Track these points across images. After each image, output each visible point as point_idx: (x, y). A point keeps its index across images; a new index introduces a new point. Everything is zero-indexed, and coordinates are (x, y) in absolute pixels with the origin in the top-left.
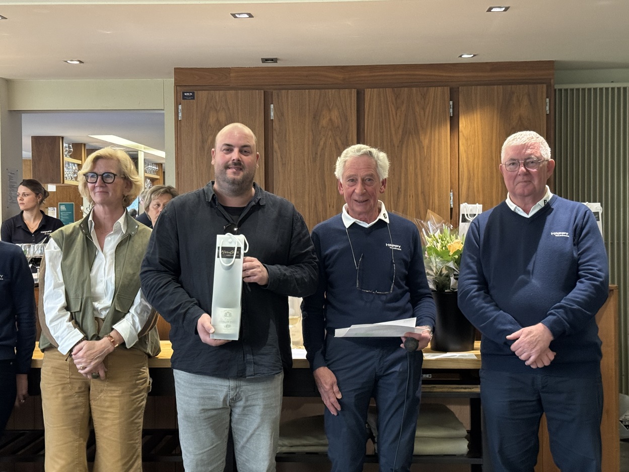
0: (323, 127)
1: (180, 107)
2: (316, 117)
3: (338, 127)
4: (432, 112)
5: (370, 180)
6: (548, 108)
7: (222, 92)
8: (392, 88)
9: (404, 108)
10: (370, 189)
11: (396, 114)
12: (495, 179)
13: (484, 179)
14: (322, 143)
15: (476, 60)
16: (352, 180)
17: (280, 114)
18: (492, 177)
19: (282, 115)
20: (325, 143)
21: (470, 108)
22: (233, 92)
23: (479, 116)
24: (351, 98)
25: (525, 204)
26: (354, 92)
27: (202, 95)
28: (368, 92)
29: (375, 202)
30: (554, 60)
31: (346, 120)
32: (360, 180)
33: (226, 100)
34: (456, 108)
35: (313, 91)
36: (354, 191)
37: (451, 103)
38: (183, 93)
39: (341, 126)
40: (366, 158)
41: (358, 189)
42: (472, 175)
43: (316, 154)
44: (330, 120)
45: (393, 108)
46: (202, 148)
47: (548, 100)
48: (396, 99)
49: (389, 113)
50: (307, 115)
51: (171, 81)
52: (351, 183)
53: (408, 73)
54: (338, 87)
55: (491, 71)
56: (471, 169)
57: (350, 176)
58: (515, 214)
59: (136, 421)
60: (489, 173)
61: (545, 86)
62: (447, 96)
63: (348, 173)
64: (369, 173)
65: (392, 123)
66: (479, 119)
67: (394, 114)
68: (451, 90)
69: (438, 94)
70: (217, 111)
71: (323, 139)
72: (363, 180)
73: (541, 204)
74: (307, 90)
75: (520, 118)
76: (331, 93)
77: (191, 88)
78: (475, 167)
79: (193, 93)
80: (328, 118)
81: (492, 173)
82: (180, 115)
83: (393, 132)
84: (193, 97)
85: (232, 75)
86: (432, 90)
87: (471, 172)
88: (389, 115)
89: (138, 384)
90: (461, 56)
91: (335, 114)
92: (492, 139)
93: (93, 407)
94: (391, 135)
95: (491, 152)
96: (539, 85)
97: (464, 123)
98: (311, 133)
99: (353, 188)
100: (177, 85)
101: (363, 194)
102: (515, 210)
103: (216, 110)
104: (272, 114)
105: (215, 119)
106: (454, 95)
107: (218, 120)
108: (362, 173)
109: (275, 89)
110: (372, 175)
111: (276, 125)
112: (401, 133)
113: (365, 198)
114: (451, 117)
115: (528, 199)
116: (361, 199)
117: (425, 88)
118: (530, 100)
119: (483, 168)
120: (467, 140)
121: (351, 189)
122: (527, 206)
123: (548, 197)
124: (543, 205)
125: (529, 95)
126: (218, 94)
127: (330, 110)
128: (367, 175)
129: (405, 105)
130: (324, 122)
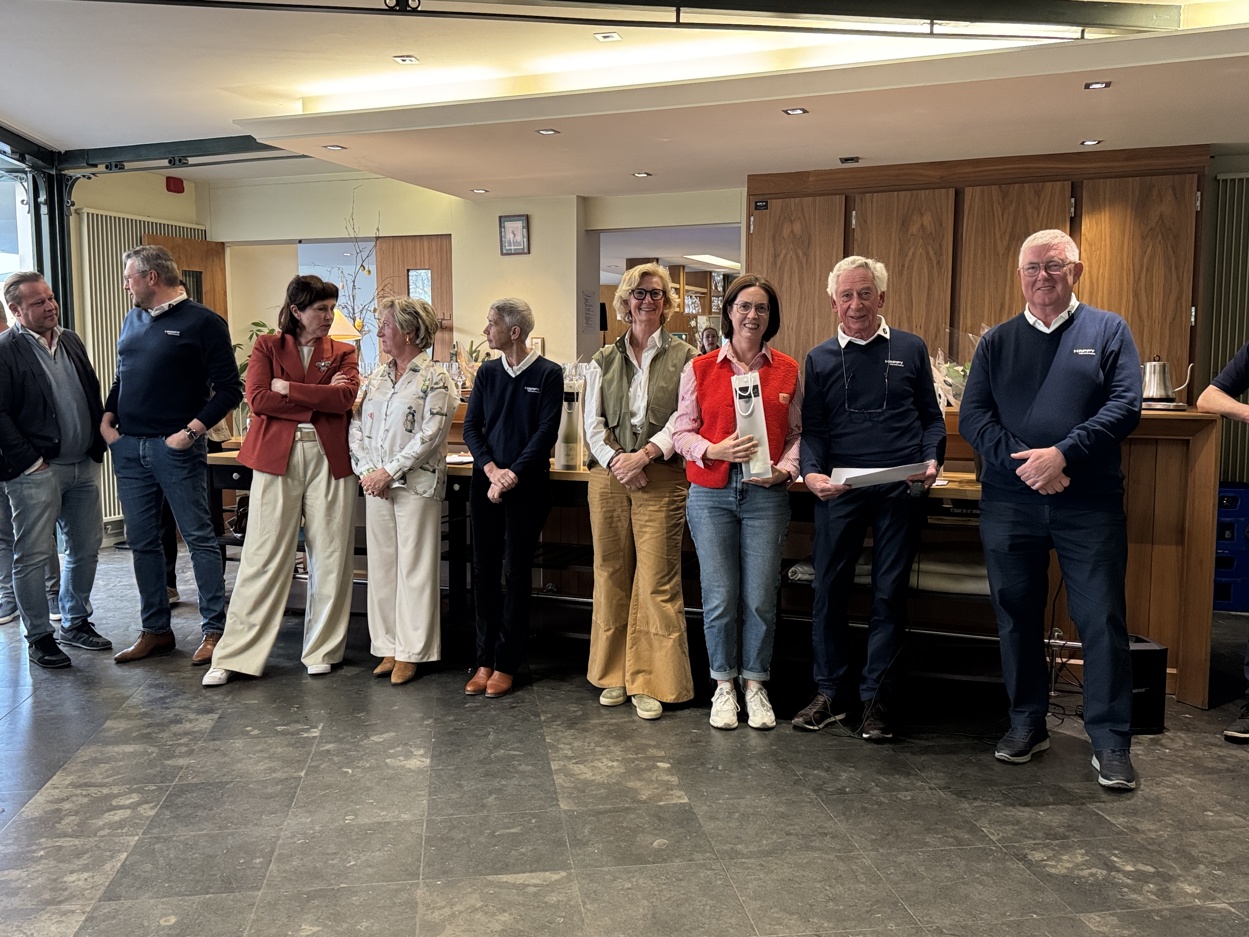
0: (912, 235)
1: (752, 219)
2: (905, 224)
3: (931, 233)
4: (1048, 213)
5: (866, 293)
6: (1198, 204)
7: (797, 200)
8: (1000, 185)
9: (1012, 208)
10: (867, 303)
11: (1003, 215)
12: (1125, 293)
13: (1110, 293)
14: (910, 253)
15: (1100, 148)
16: (848, 295)
17: (863, 221)
18: (1121, 290)
19: (865, 221)
20: (914, 254)
21: (1096, 207)
22: (810, 199)
23: (1107, 215)
24: (948, 200)
25: (1046, 316)
26: (952, 192)
27: (776, 205)
28: (968, 191)
29: (874, 316)
30: (1209, 143)
31: (941, 225)
32: (855, 294)
33: (803, 210)
34: (1078, 206)
35: (903, 193)
36: (849, 307)
37: (1073, 200)
38: (756, 203)
39: (934, 232)
40: (861, 269)
41: (854, 303)
42: (1095, 287)
43: (903, 266)
44: (922, 225)
45: (999, 209)
46: (775, 263)
47: (1199, 193)
48: (1003, 199)
49: (993, 215)
50: (895, 223)
51: (743, 191)
52: (845, 299)
53: (1021, 166)
54: (931, 186)
55: (1127, 160)
56: (1095, 281)
57: (845, 291)
58: (1032, 328)
59: (675, 537)
60: (1118, 285)
61: (1196, 176)
62: (1068, 193)
63: (841, 289)
64: (866, 285)
65: (997, 229)
66: (1107, 220)
67: (1000, 214)
68: (1072, 183)
69: (1057, 190)
70: (792, 222)
71: (912, 250)
72: (859, 294)
73: (1064, 316)
74: (896, 193)
75: (1161, 215)
76: (923, 194)
77: (766, 196)
78: (1100, 278)
79: (767, 202)
80: (919, 223)
81: (1121, 284)
82: (752, 228)
83: (998, 236)
84: (766, 207)
85: (811, 179)
86: (1049, 185)
87: (1095, 284)
88: (994, 218)
89: (676, 501)
90: (1083, 143)
91: (927, 219)
92: (1123, 242)
93: (633, 521)
94: (995, 241)
95: (1122, 259)
96: (1188, 176)
97: (1087, 224)
98: (898, 243)
99: (849, 303)
100: (749, 195)
101: (858, 310)
102: (1034, 323)
103: (791, 220)
104: (854, 222)
105: (789, 230)
106: (1075, 191)
107: (792, 231)
108: (859, 286)
109: (860, 193)
110: (868, 288)
111: (857, 235)
112: (1007, 238)
113: (862, 314)
114: (1071, 218)
115: (1048, 309)
116: (858, 314)
117: (1041, 184)
118: (1175, 195)
119: (1110, 279)
120: (1090, 245)
121: (846, 306)
122: (1049, 318)
123: (1073, 307)
124: (1067, 317)
125: (1174, 189)
126: (793, 202)
127: (922, 214)
128: (863, 289)
129: (1014, 204)
130: (914, 229)
